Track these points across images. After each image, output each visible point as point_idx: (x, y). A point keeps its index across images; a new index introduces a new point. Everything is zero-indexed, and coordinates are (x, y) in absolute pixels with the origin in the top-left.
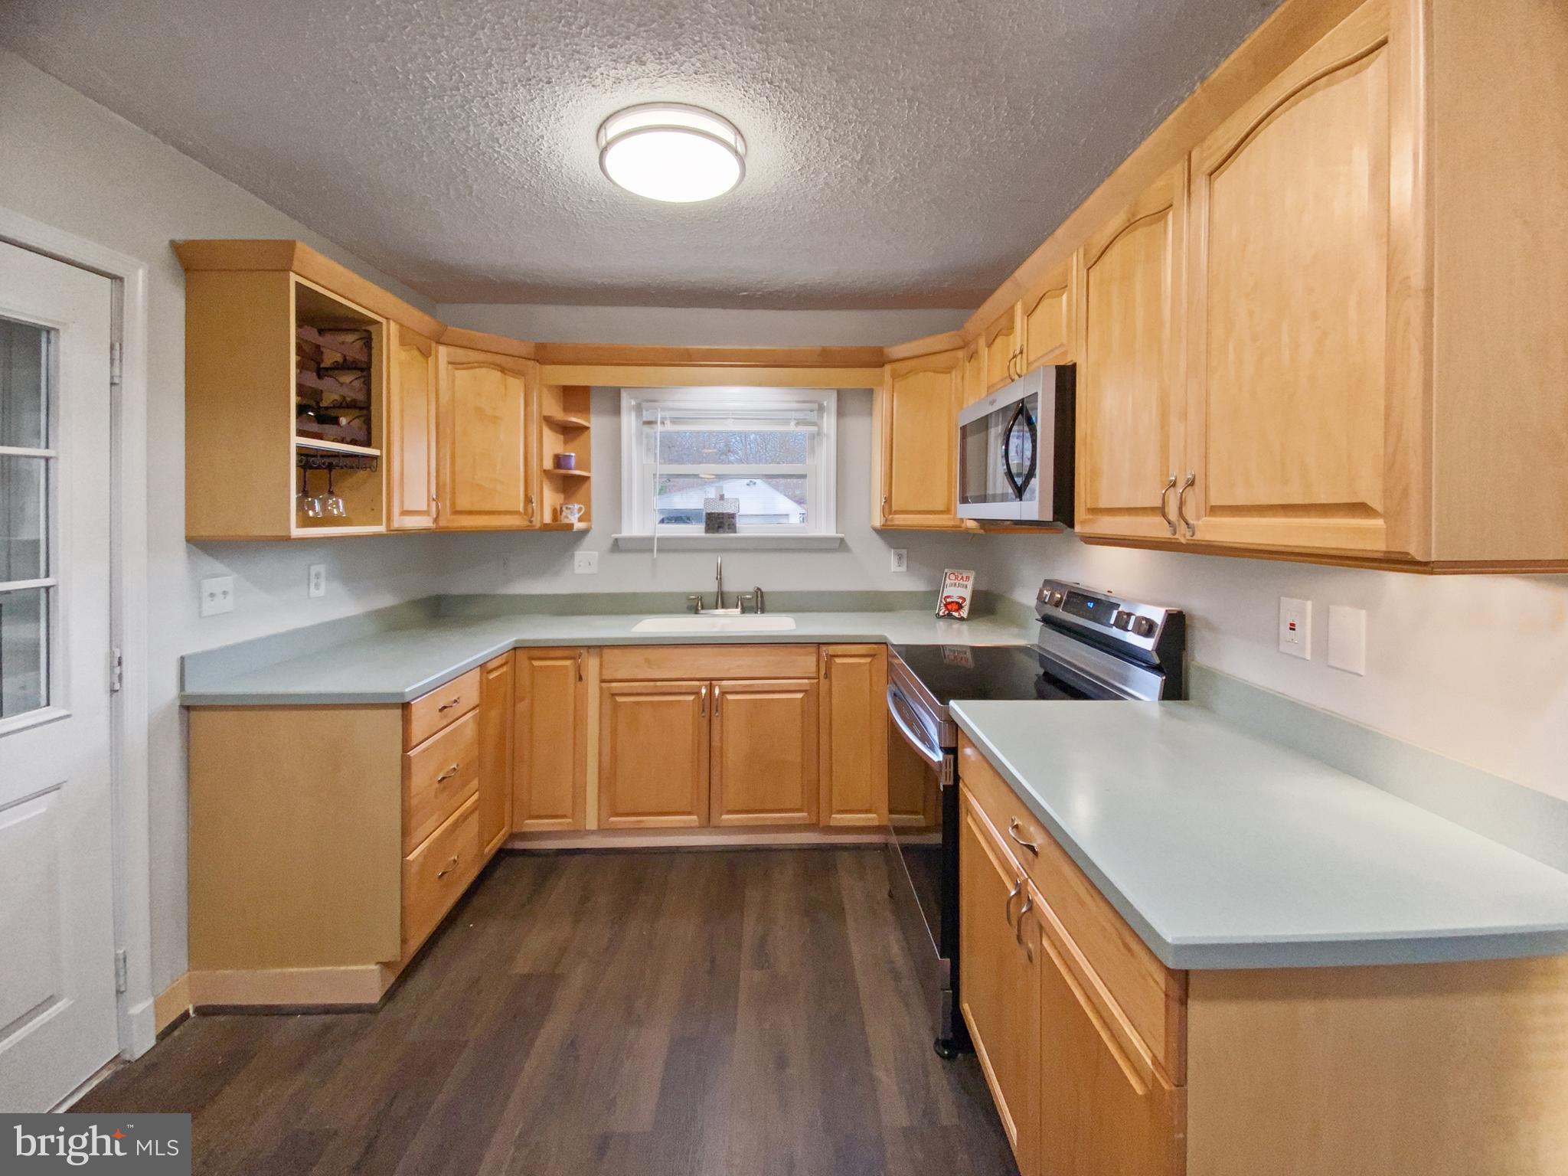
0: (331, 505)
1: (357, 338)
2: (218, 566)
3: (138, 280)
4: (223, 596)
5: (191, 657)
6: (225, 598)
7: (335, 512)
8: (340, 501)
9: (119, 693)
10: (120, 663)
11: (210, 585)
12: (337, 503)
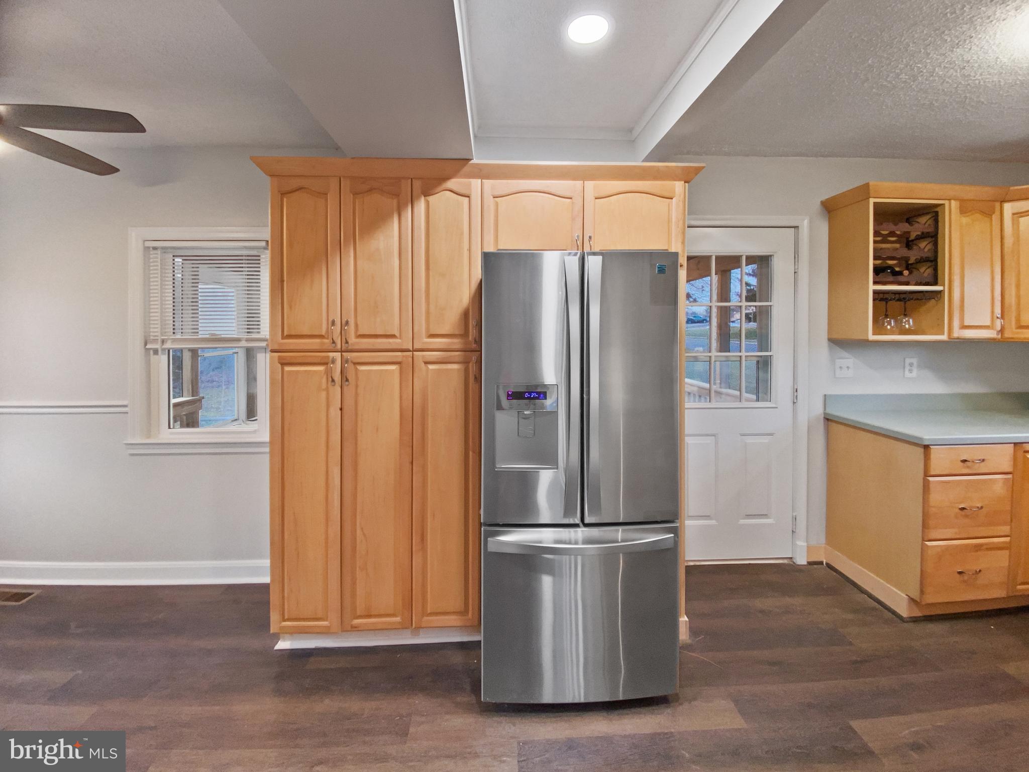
0: (905, 323)
1: (930, 217)
2: (844, 354)
3: (805, 225)
4: (847, 369)
5: (831, 396)
6: (848, 370)
7: (907, 326)
8: (911, 320)
9: (797, 404)
10: (796, 391)
11: (839, 362)
12: (908, 321)
